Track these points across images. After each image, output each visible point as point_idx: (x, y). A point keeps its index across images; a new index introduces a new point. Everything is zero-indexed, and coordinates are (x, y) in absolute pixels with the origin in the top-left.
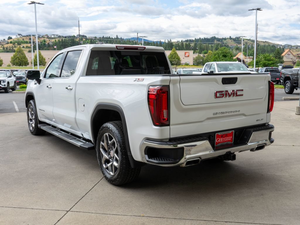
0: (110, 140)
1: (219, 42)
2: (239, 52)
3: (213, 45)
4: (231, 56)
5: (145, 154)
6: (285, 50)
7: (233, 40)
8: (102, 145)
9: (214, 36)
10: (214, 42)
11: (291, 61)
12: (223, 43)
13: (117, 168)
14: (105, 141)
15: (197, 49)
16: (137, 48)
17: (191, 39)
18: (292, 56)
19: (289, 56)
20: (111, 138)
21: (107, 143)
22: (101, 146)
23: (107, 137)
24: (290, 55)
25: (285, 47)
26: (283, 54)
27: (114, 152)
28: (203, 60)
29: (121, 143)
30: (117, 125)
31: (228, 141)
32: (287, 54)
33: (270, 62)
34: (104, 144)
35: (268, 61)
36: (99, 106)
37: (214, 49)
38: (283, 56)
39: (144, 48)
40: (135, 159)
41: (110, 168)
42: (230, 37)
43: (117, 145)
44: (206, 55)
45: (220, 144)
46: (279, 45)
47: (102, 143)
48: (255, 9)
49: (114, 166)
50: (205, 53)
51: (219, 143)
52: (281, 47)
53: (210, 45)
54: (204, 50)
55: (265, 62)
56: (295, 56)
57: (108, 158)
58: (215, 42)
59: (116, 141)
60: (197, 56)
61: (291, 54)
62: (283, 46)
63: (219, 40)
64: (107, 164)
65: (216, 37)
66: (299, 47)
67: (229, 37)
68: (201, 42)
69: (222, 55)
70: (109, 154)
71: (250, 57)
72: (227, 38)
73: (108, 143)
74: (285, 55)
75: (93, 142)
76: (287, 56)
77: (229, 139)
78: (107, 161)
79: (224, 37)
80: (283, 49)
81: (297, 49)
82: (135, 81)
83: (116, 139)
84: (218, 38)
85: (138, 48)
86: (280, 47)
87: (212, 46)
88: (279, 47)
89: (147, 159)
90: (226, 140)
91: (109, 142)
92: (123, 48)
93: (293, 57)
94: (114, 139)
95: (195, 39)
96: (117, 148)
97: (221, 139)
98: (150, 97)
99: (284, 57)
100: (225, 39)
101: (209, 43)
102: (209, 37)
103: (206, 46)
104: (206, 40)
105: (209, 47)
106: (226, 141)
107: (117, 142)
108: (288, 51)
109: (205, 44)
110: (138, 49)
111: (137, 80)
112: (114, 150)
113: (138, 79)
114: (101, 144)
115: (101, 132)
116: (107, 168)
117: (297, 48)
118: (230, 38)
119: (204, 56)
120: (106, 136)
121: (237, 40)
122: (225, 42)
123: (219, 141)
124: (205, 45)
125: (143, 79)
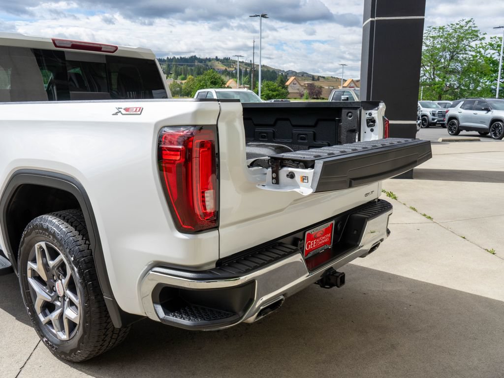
0: (53, 258)
1: (201, 64)
2: (230, 79)
3: (193, 68)
4: (223, 83)
5: (154, 302)
6: (288, 78)
7: (221, 62)
8: (33, 271)
9: (194, 55)
10: (194, 63)
11: (298, 93)
12: (207, 65)
13: (76, 324)
14: (39, 260)
15: (171, 74)
16: (99, 46)
17: (161, 58)
18: (299, 85)
19: (295, 86)
20: (54, 254)
21: (46, 265)
22: (29, 273)
23: (43, 250)
24: (295, 84)
25: (288, 74)
26: (287, 83)
27: (64, 286)
28: (181, 89)
29: (83, 266)
30: (68, 220)
31: (325, 243)
32: (292, 83)
33: (275, 93)
34: (38, 267)
35: (272, 91)
36: (17, 175)
37: (195, 73)
38: (287, 85)
39: (115, 49)
40: (125, 308)
41: (56, 323)
42: (217, 57)
43: (73, 269)
44: (184, 82)
45: (311, 253)
46: (281, 70)
47: (30, 264)
48: (259, 16)
49: (66, 318)
50: (184, 79)
51: (311, 250)
52: (284, 74)
53: (189, 68)
54: (181, 75)
55: (269, 92)
56: (302, 86)
57: (50, 298)
58: (196, 64)
59: (69, 260)
60: (172, 83)
61: (297, 83)
62: (286, 72)
63: (201, 60)
64: (47, 311)
65: (197, 56)
66: (305, 75)
67: (215, 58)
68: (176, 62)
69: (210, 81)
70: (52, 289)
71: (246, 86)
72: (213, 59)
73: (48, 265)
74: (290, 84)
75: (8, 257)
76: (293, 85)
77: (326, 240)
78: (49, 307)
79: (208, 58)
80: (286, 76)
81: (303, 78)
82: (116, 114)
83: (67, 257)
84: (200, 58)
85: (102, 46)
86: (282, 74)
87: (192, 70)
88: (280, 74)
89: (162, 314)
90: (321, 243)
91: (51, 263)
92: (70, 46)
93: (300, 88)
94: (62, 256)
95: (168, 58)
96: (71, 277)
97: (313, 243)
98: (165, 157)
99: (289, 87)
100: (210, 60)
101: (188, 65)
102: (187, 56)
103: (184, 68)
104: (183, 60)
105: (187, 70)
106: (321, 245)
107: (70, 263)
108: (294, 80)
109: (182, 65)
110: (102, 49)
111: (124, 112)
112: (65, 281)
113: (127, 110)
114: (28, 268)
115: (25, 238)
116: (50, 323)
117: (303, 76)
118: (217, 59)
119: (181, 83)
120: (41, 247)
121: (226, 61)
122: (209, 64)
123: (310, 247)
124: (182, 67)
125: (141, 110)
